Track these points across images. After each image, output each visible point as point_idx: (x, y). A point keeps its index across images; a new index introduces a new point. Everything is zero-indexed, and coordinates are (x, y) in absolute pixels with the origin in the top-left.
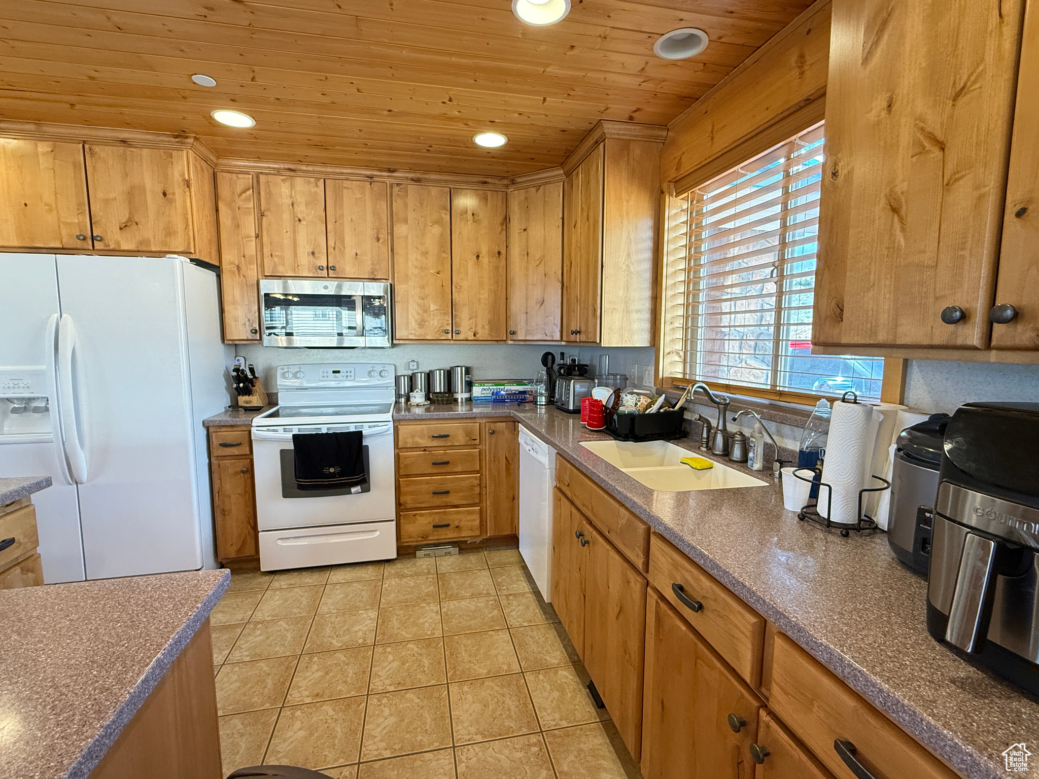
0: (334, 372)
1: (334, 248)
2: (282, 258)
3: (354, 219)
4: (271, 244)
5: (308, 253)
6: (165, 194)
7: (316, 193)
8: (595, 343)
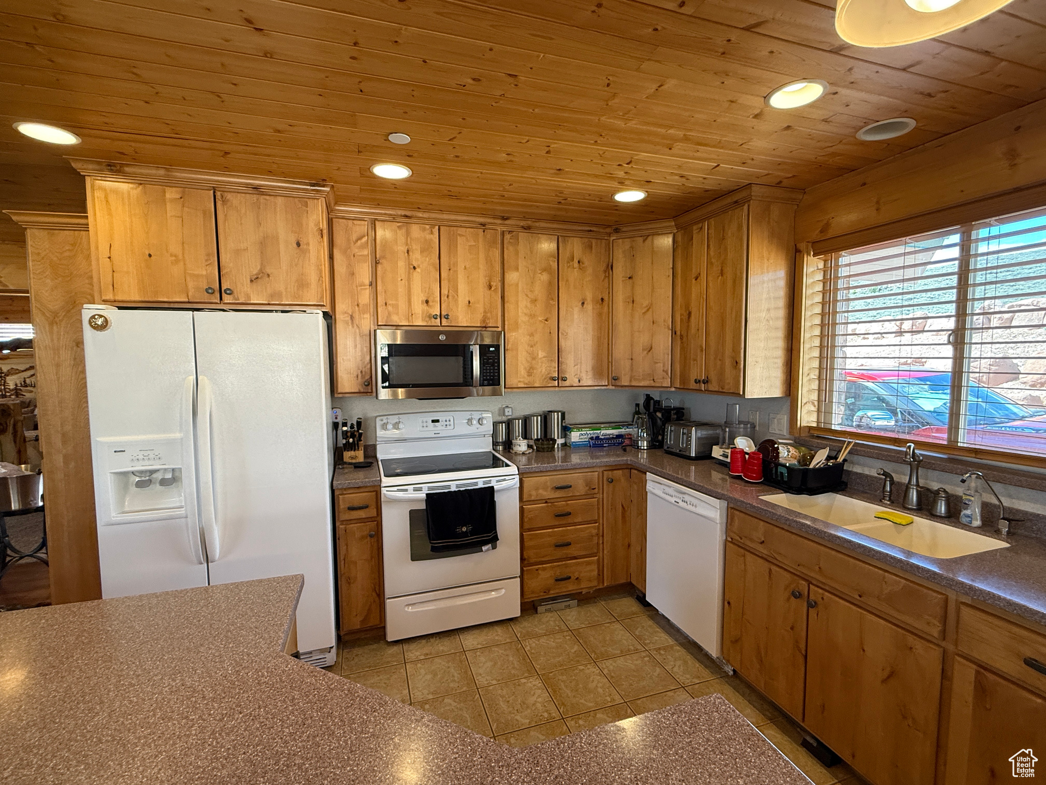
0: (433, 421)
1: (448, 297)
2: (396, 306)
3: (467, 266)
4: (385, 292)
5: (422, 301)
6: (298, 244)
7: (431, 240)
8: (737, 394)
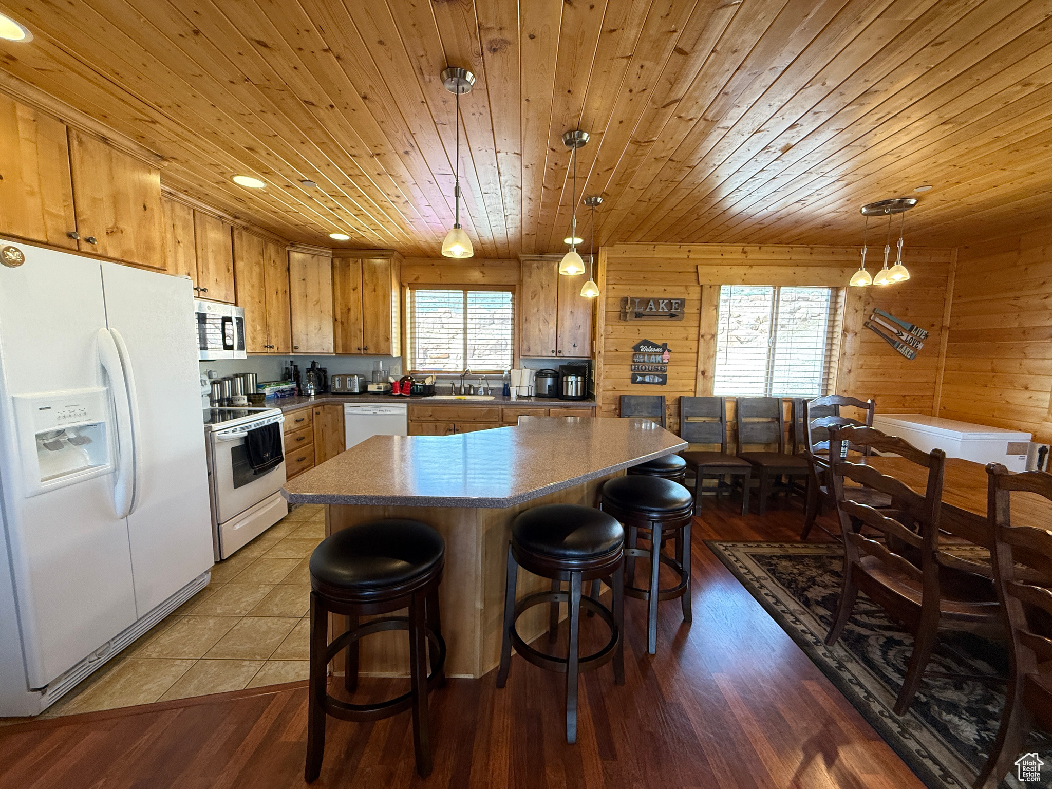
1: (203, 273)
5: (186, 274)
6: (145, 208)
7: (189, 220)
8: (388, 355)
